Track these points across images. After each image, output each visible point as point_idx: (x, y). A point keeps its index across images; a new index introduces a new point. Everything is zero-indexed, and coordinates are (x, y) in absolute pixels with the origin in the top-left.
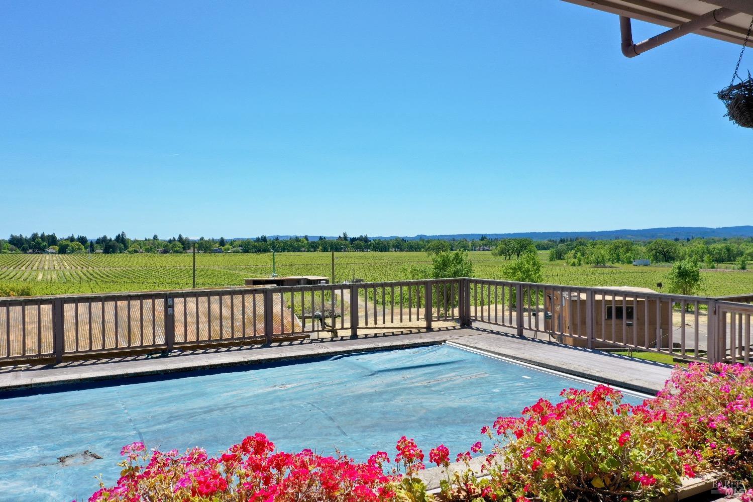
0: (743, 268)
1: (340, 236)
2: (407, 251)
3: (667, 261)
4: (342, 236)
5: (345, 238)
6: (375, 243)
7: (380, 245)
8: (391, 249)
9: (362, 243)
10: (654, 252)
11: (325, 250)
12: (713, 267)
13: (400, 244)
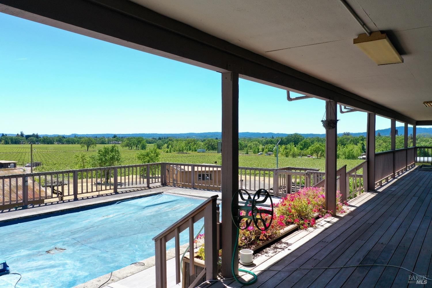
0: (247, 153)
1: (18, 134)
2: (66, 144)
3: (213, 150)
4: (20, 134)
5: (22, 135)
6: (44, 139)
7: (47, 140)
8: (54, 143)
9: (34, 139)
10: (207, 145)
11: (7, 143)
13: (61, 140)
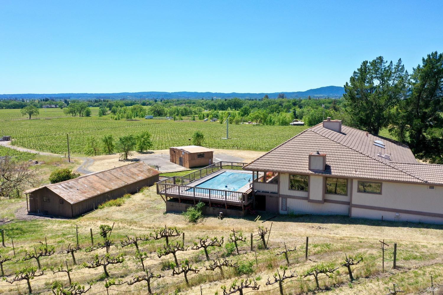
0: (194, 120)
3: (159, 116)
10: (153, 111)
12: (182, 119)
